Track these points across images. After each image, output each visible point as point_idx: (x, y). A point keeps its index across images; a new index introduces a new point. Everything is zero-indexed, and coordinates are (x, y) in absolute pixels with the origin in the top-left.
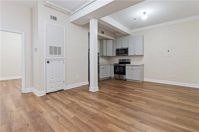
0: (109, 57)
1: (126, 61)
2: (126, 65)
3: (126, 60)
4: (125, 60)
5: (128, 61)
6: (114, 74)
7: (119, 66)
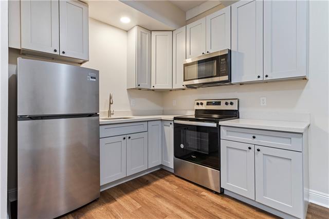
0: (162, 92)
1: (223, 107)
2: (220, 123)
3: (223, 103)
4: (218, 103)
5: (229, 107)
6: (176, 155)
7: (198, 128)
